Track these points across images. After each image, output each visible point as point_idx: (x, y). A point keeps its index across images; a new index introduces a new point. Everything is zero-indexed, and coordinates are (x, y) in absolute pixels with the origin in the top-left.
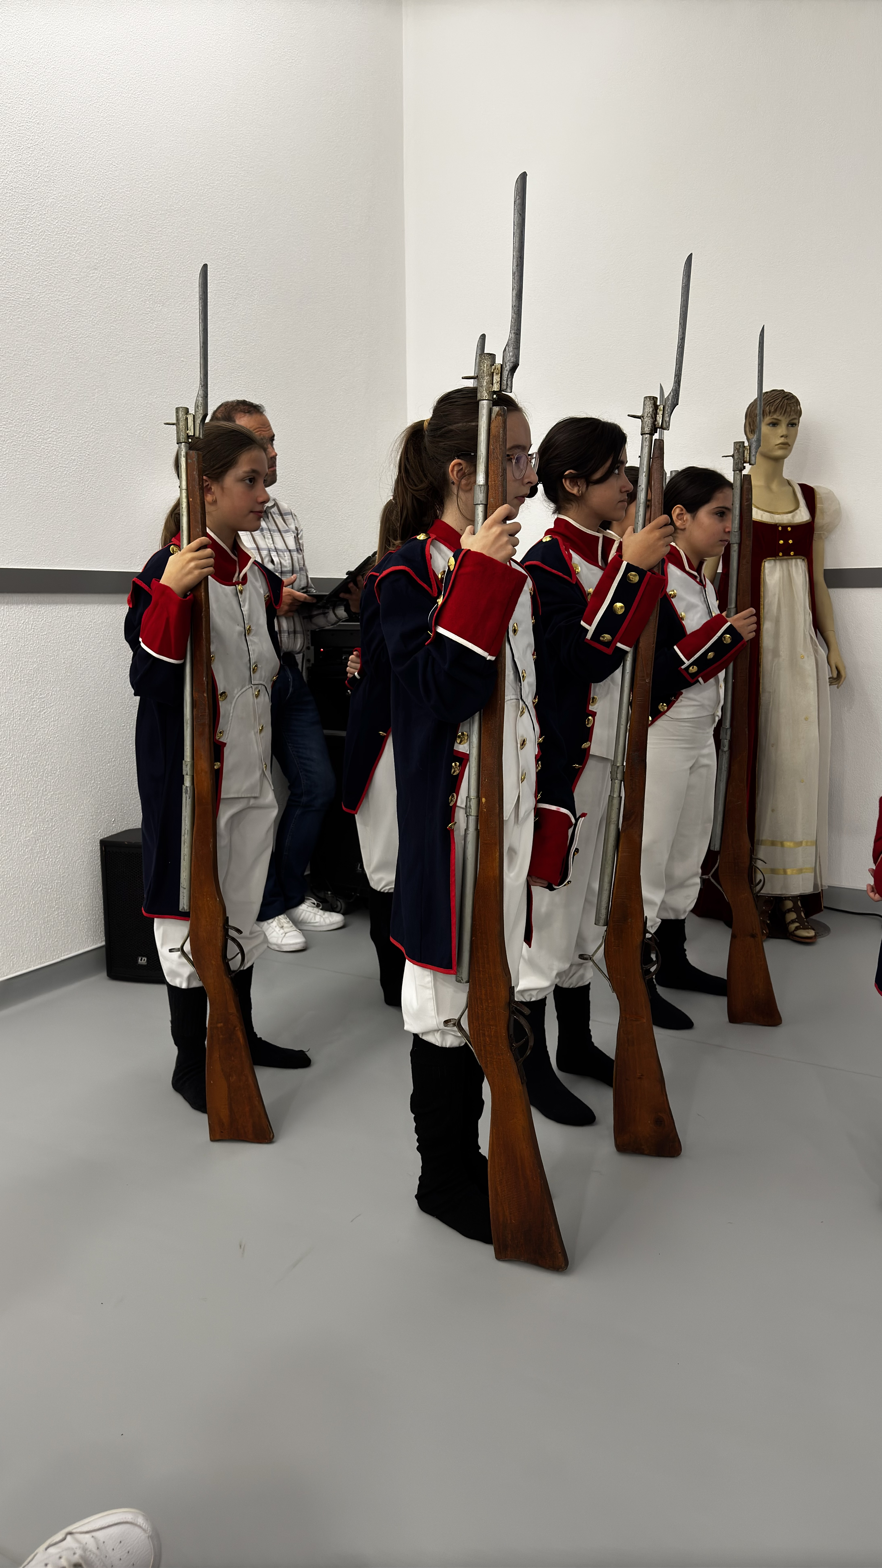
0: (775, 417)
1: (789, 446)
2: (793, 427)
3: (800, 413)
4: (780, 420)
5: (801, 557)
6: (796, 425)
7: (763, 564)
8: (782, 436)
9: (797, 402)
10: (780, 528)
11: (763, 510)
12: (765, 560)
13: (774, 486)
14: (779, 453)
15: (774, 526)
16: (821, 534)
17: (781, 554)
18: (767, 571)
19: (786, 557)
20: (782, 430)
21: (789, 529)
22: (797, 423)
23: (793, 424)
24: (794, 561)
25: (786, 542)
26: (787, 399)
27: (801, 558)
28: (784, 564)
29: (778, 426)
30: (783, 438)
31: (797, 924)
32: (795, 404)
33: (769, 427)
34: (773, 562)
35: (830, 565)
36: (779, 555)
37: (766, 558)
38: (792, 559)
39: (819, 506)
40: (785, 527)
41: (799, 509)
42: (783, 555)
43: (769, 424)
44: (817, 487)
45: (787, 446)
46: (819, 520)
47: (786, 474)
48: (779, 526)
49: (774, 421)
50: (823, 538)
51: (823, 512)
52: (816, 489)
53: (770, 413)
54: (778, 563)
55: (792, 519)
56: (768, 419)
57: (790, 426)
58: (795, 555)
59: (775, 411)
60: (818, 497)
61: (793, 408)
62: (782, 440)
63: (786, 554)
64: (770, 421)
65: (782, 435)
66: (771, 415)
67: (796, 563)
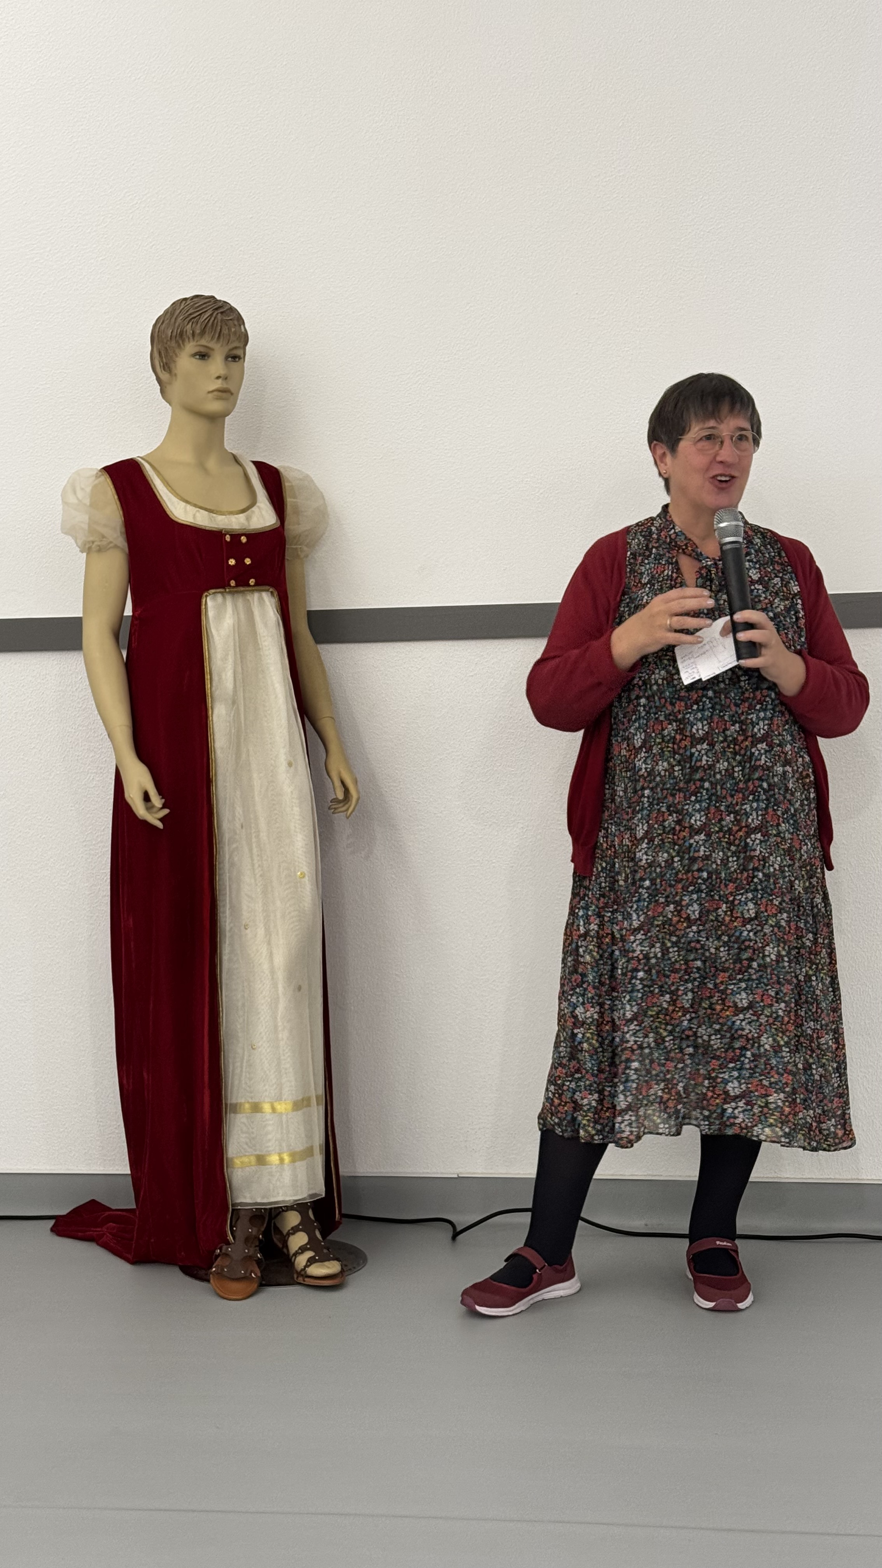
0: (203, 342)
1: (232, 394)
2: (236, 361)
3: (245, 338)
4: (213, 350)
5: (267, 587)
6: (239, 358)
7: (204, 600)
8: (218, 378)
9: (240, 320)
11: (195, 506)
12: (206, 594)
13: (212, 463)
14: (215, 406)
15: (216, 536)
16: (296, 549)
17: (233, 583)
18: (211, 613)
19: (242, 589)
20: (217, 365)
21: (244, 539)
22: (242, 356)
23: (235, 357)
24: (256, 595)
25: (241, 562)
26: (222, 313)
27: (268, 591)
28: (240, 601)
29: (210, 359)
30: (220, 381)
32: (236, 323)
33: (193, 360)
34: (219, 598)
35: (317, 603)
36: (229, 585)
37: (207, 590)
38: (253, 591)
39: (289, 500)
40: (236, 536)
41: (258, 504)
42: (237, 585)
43: (194, 355)
44: (284, 467)
45: (227, 394)
46: (292, 526)
47: (230, 445)
48: (226, 535)
49: (202, 350)
50: (302, 555)
51: (297, 512)
52: (282, 470)
53: (193, 334)
54: (229, 598)
55: (246, 523)
56: (190, 347)
57: (230, 359)
58: (256, 584)
59: (203, 332)
60: (286, 485)
61: (233, 330)
62: (219, 384)
63: (242, 583)
64: (197, 349)
65: (217, 375)
66: (196, 338)
67: (261, 599)
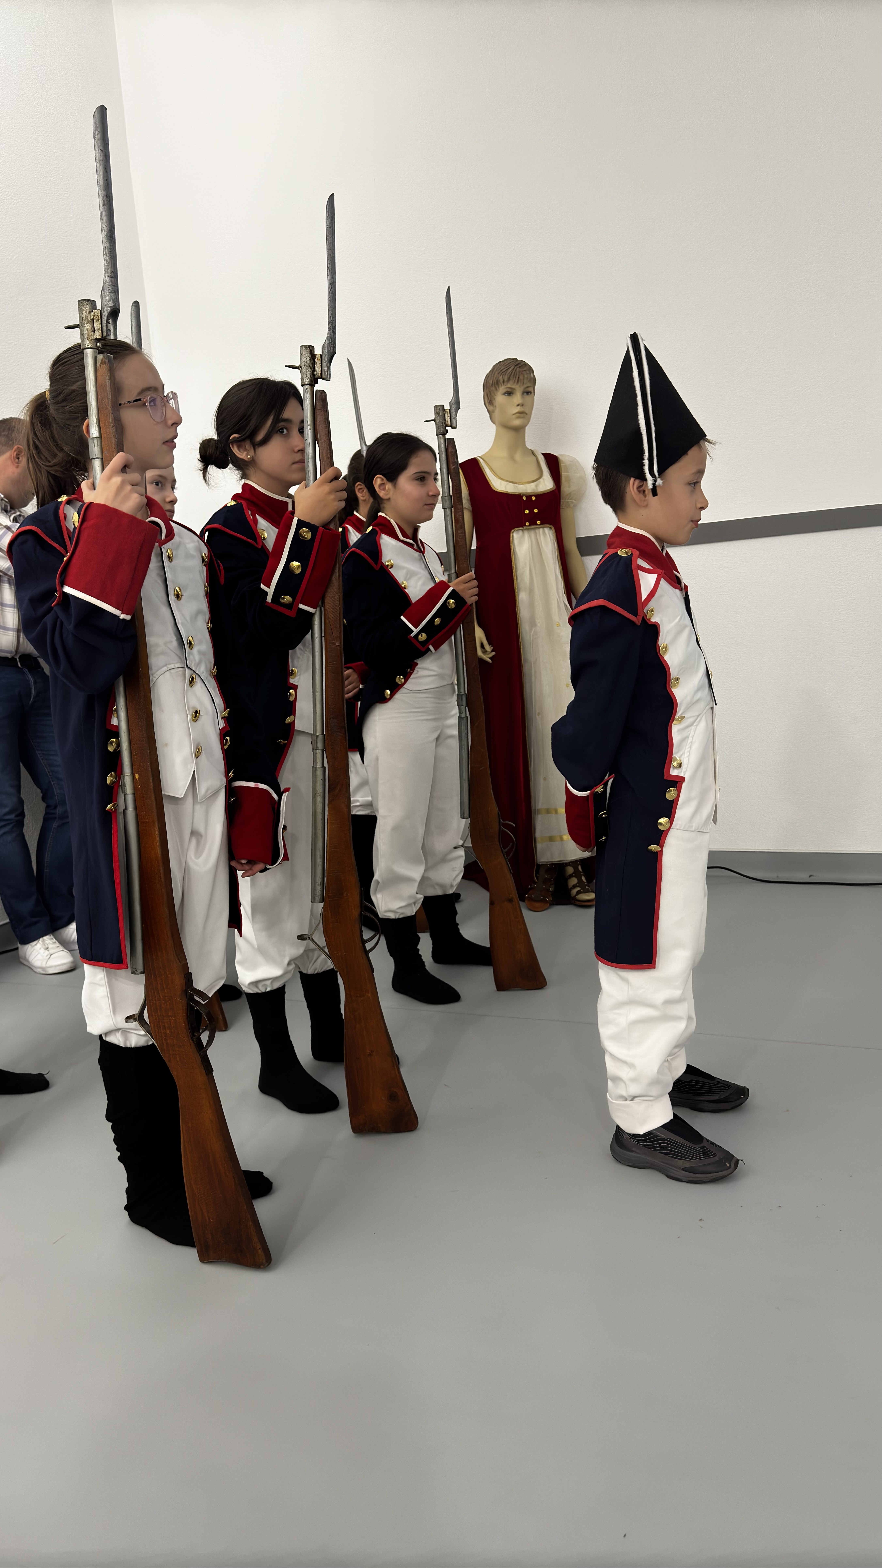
0: (509, 385)
1: (527, 414)
2: (528, 395)
3: (534, 381)
4: (514, 389)
5: (548, 525)
6: (531, 393)
7: (512, 535)
8: (518, 405)
9: (531, 370)
10: (524, 498)
11: (507, 481)
12: (513, 531)
13: (518, 457)
14: (517, 422)
15: (518, 497)
16: (568, 502)
17: (527, 524)
18: (516, 542)
19: (533, 527)
20: (517, 398)
21: (534, 498)
22: (532, 391)
23: (529, 392)
24: (541, 530)
25: (531, 511)
26: (519, 367)
27: (548, 527)
28: (532, 533)
29: (514, 395)
30: (519, 407)
31: (579, 889)
32: (528, 372)
33: (504, 396)
34: (521, 532)
35: (583, 533)
36: (526, 525)
37: (513, 528)
38: (539, 528)
39: (564, 474)
40: (529, 497)
41: (543, 477)
42: (530, 525)
43: (504, 394)
44: (561, 455)
45: (525, 414)
46: (565, 488)
47: (529, 445)
48: (523, 496)
49: (509, 390)
50: (572, 505)
51: (569, 480)
52: (560, 457)
53: (504, 382)
54: (526, 534)
55: (535, 488)
56: (502, 389)
57: (525, 394)
58: (541, 524)
59: (509, 379)
60: (562, 465)
61: (526, 376)
62: (519, 409)
63: (533, 523)
64: (505, 390)
65: (517, 403)
66: (505, 384)
67: (544, 532)
